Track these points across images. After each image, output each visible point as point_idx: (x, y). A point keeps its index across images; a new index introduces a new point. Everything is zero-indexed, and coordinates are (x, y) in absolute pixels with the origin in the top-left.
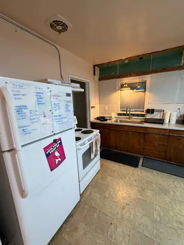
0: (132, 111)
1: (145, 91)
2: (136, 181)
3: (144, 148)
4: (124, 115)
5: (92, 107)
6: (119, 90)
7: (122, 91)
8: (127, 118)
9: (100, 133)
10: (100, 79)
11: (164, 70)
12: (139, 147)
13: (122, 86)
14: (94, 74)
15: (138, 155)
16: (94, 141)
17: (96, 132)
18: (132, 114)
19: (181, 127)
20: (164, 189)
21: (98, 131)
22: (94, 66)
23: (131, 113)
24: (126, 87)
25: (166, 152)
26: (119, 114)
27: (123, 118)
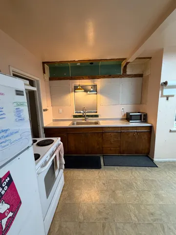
0: (88, 112)
1: (97, 94)
2: (104, 184)
3: (103, 147)
4: (80, 116)
5: (44, 110)
6: (72, 91)
7: (76, 93)
8: (83, 120)
9: (61, 141)
10: (51, 79)
11: (110, 76)
12: (98, 147)
13: (76, 88)
14: (44, 72)
15: (98, 155)
16: (57, 153)
17: (57, 141)
18: (87, 116)
19: (127, 124)
20: (129, 184)
21: (59, 138)
22: (44, 63)
23: (87, 114)
24: (79, 89)
25: (120, 147)
26: (75, 116)
27: (79, 120)
